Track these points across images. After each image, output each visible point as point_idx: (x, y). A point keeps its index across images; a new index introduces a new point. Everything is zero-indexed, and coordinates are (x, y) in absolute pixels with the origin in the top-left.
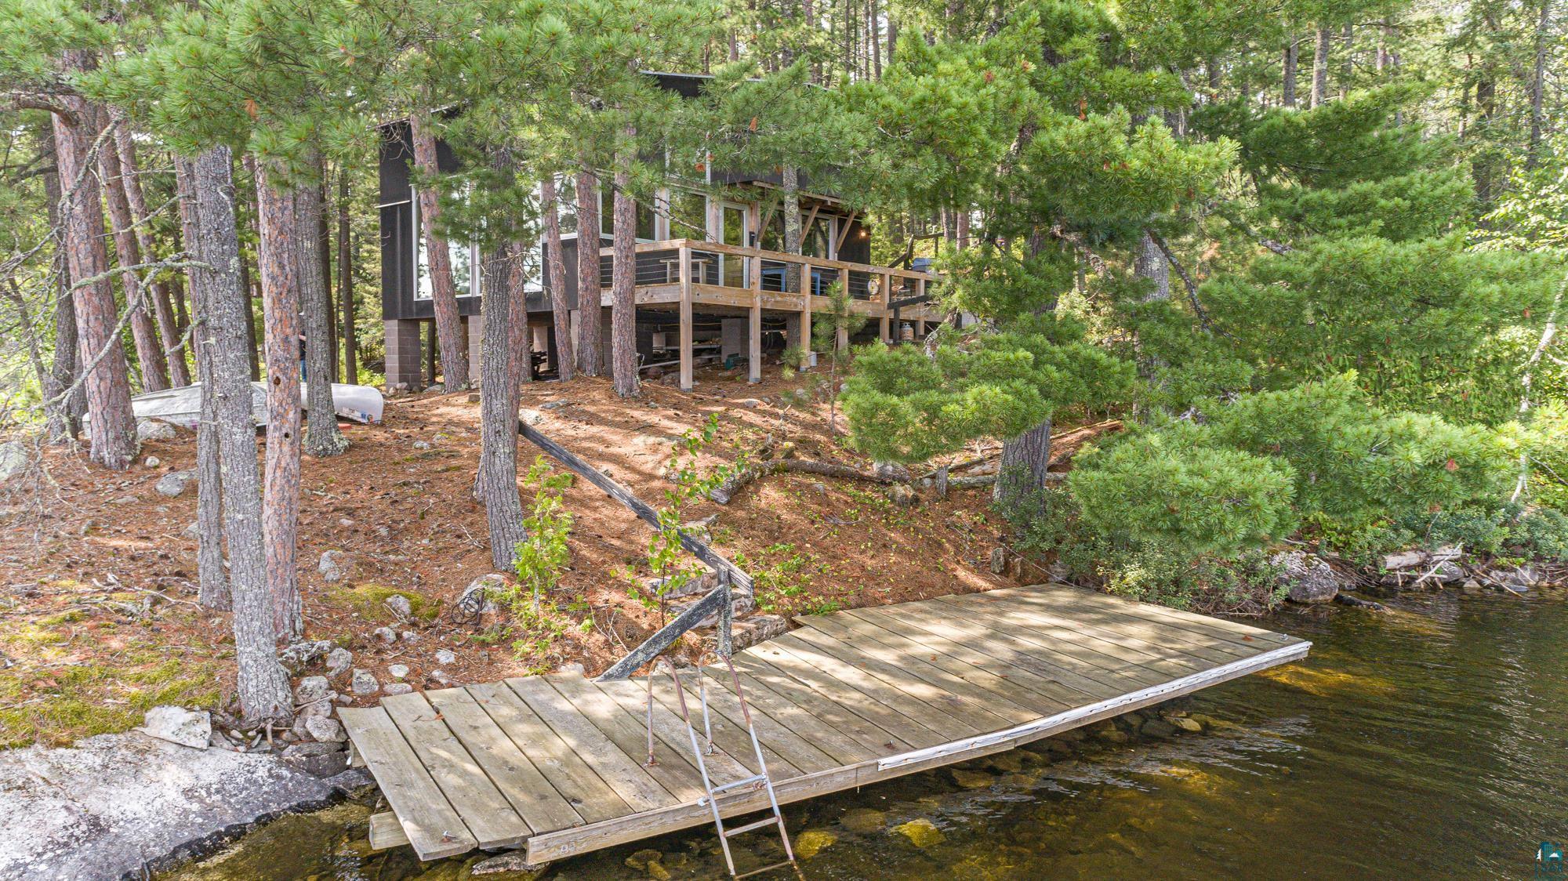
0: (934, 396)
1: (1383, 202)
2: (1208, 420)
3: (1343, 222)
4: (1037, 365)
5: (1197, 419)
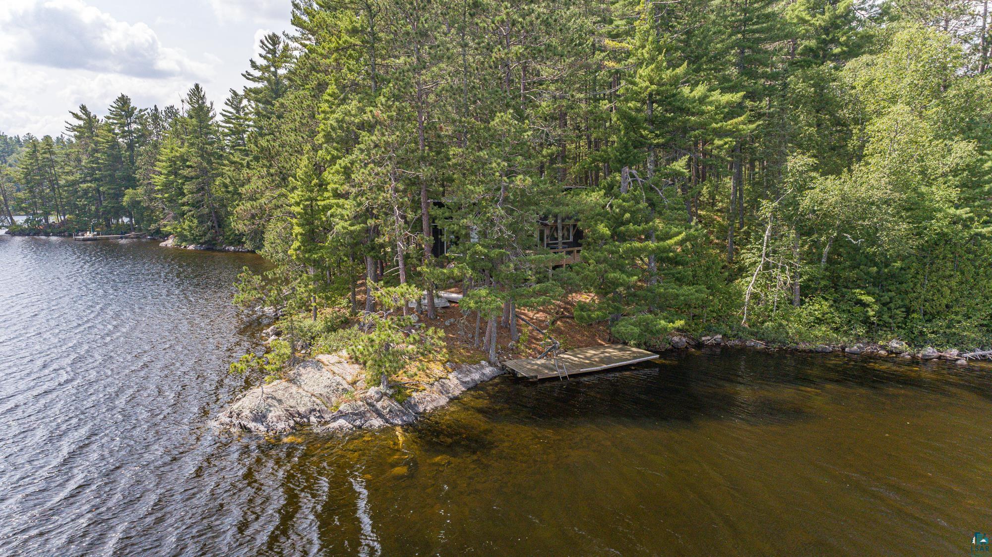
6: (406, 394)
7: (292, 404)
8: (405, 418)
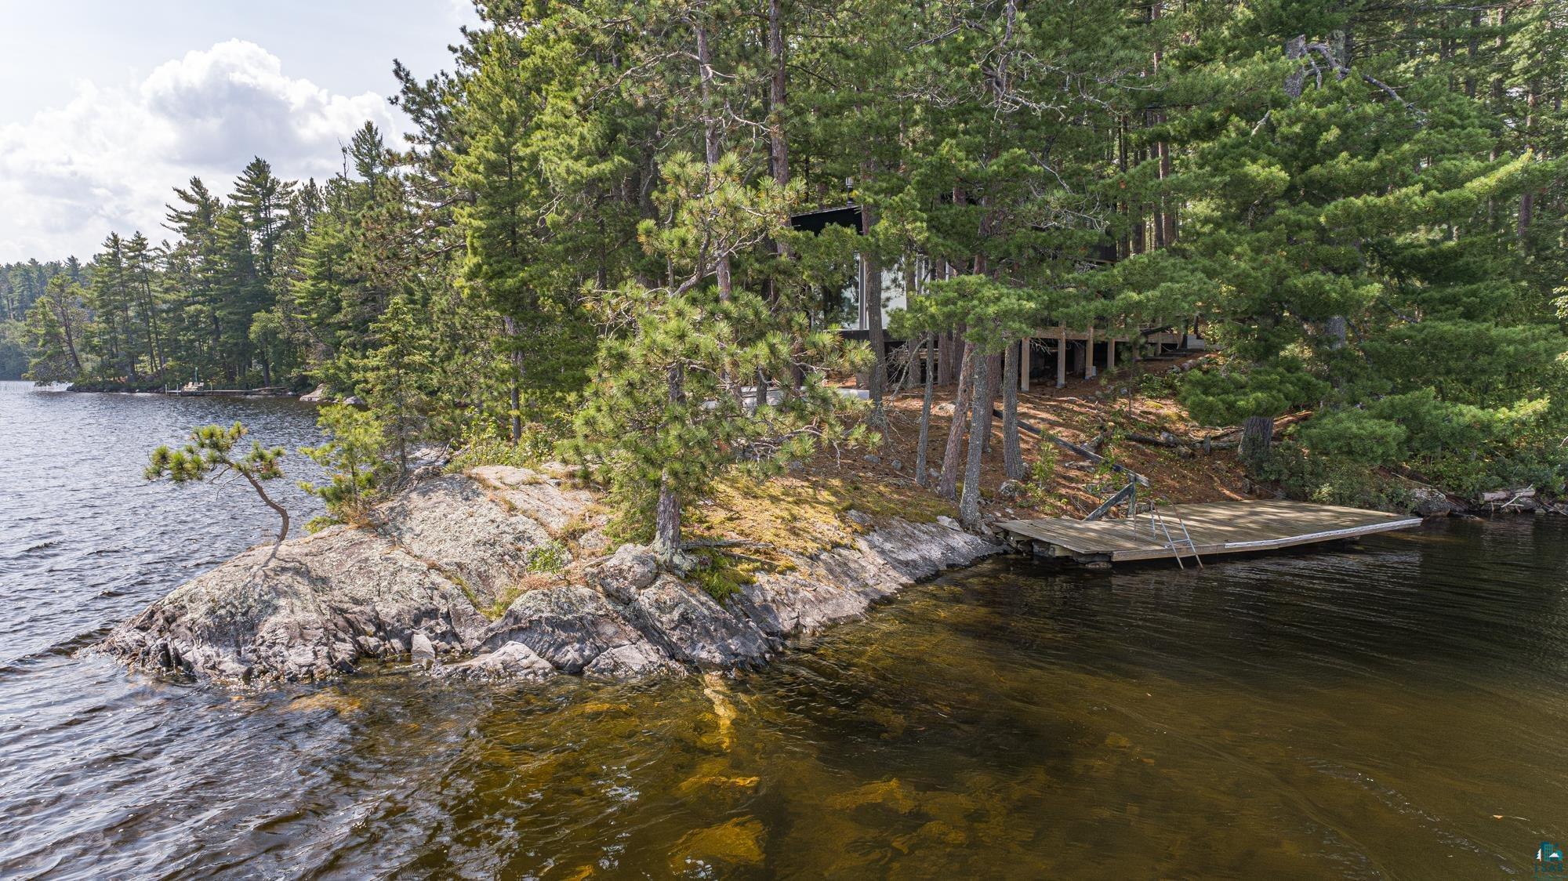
0: (1232, 397)
1: (1465, 299)
2: (1369, 408)
3: (1442, 308)
4: (1281, 382)
5: (1362, 408)
6: (736, 574)
7: (361, 593)
8: (734, 644)
